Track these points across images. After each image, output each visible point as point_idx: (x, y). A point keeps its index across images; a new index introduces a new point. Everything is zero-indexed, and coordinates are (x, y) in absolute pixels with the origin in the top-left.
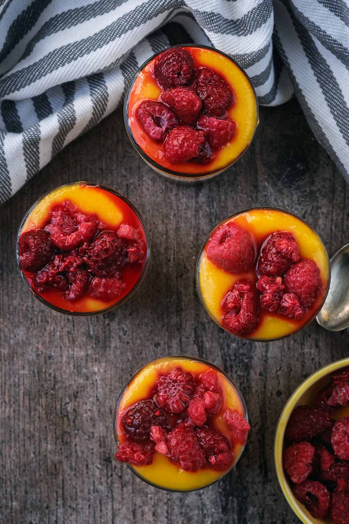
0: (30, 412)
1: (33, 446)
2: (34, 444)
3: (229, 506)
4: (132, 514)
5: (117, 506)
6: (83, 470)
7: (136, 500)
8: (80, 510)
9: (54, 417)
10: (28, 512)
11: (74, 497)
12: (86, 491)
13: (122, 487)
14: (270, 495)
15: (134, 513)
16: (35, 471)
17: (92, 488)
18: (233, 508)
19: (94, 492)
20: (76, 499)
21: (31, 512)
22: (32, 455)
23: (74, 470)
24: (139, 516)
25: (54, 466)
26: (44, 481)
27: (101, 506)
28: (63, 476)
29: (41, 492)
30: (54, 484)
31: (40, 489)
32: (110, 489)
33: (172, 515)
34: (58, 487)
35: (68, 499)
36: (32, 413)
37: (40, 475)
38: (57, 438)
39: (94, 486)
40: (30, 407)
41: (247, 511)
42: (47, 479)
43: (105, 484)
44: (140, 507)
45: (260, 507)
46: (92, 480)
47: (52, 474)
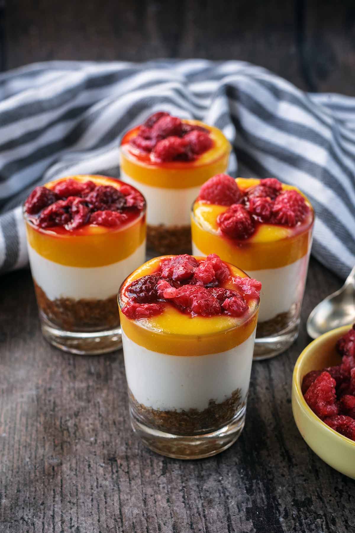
0: (27, 427)
1: (28, 452)
2: (30, 450)
3: (254, 488)
4: (142, 502)
5: (124, 497)
6: (84, 470)
7: (146, 490)
8: (82, 504)
9: (52, 431)
10: (20, 509)
11: (75, 494)
12: (89, 487)
13: (130, 480)
14: (299, 476)
15: (145, 501)
16: (30, 473)
17: (95, 484)
18: (259, 488)
19: (97, 487)
20: (77, 495)
21: (23, 508)
22: (28, 460)
23: (74, 470)
24: (151, 503)
25: (51, 469)
26: (39, 481)
27: (106, 499)
28: (61, 476)
29: (36, 491)
30: (51, 483)
31: (35, 488)
32: (117, 483)
33: (189, 499)
34: (56, 485)
35: (67, 496)
36: (29, 428)
37: (36, 476)
38: (55, 446)
39: (97, 482)
40: (27, 424)
41: (276, 490)
42: (44, 479)
43: (110, 479)
44: (152, 496)
45: (289, 486)
46: (95, 477)
47: (49, 475)
